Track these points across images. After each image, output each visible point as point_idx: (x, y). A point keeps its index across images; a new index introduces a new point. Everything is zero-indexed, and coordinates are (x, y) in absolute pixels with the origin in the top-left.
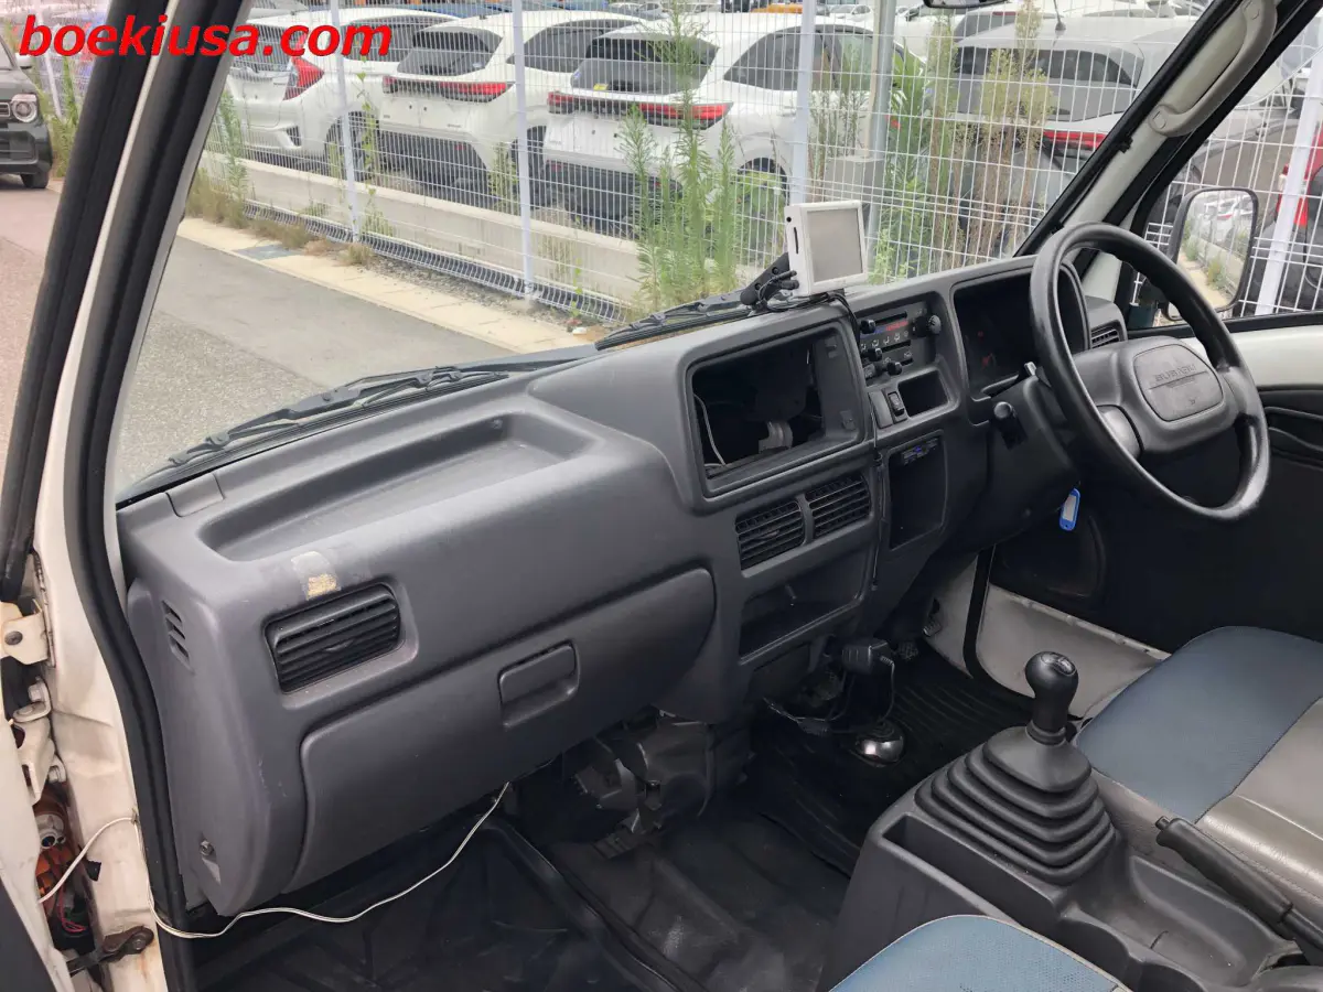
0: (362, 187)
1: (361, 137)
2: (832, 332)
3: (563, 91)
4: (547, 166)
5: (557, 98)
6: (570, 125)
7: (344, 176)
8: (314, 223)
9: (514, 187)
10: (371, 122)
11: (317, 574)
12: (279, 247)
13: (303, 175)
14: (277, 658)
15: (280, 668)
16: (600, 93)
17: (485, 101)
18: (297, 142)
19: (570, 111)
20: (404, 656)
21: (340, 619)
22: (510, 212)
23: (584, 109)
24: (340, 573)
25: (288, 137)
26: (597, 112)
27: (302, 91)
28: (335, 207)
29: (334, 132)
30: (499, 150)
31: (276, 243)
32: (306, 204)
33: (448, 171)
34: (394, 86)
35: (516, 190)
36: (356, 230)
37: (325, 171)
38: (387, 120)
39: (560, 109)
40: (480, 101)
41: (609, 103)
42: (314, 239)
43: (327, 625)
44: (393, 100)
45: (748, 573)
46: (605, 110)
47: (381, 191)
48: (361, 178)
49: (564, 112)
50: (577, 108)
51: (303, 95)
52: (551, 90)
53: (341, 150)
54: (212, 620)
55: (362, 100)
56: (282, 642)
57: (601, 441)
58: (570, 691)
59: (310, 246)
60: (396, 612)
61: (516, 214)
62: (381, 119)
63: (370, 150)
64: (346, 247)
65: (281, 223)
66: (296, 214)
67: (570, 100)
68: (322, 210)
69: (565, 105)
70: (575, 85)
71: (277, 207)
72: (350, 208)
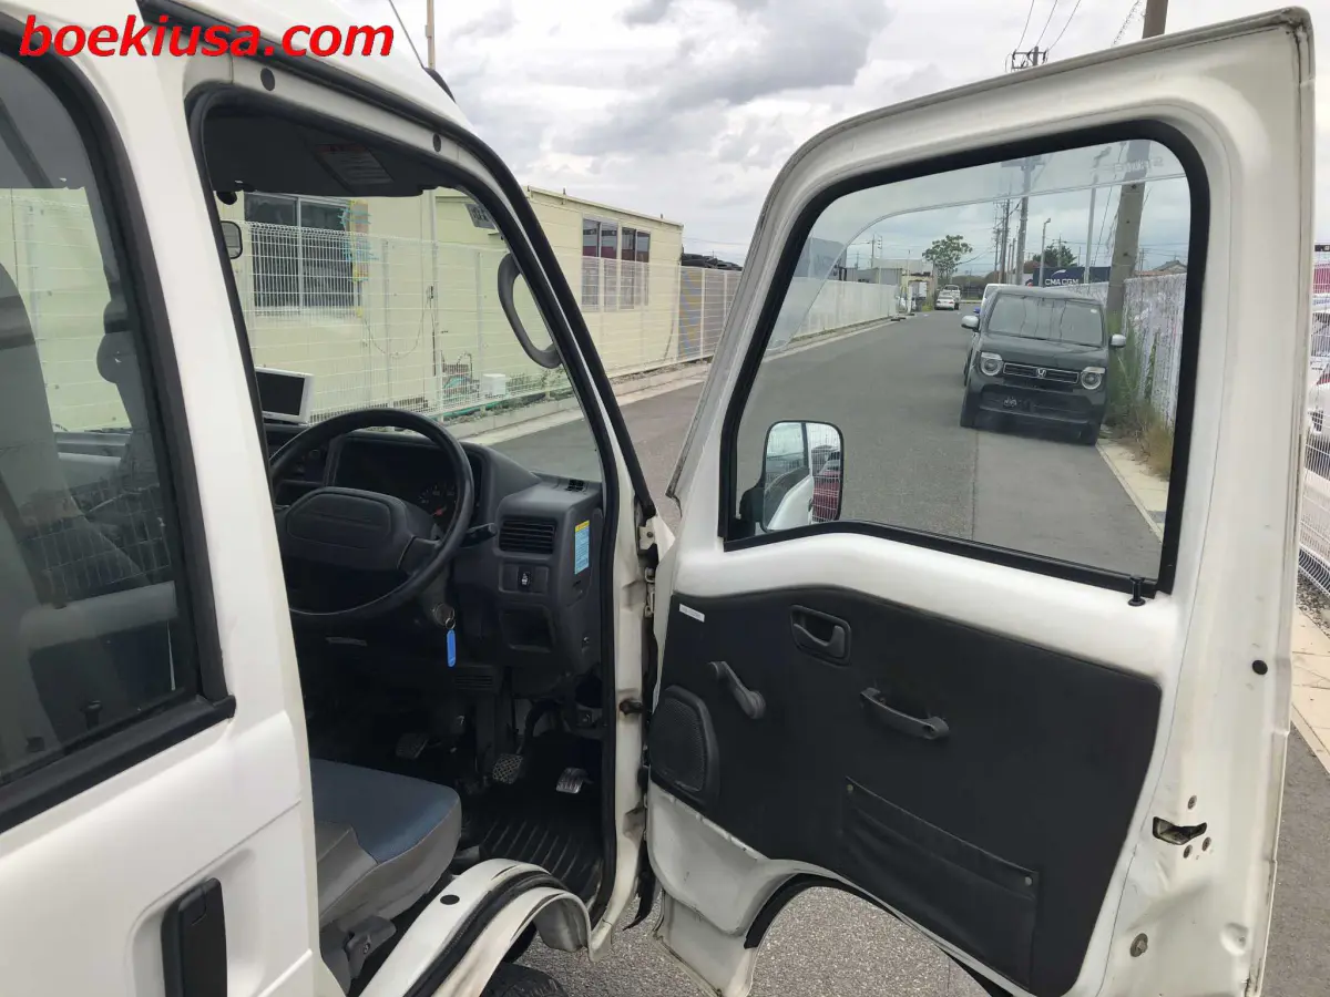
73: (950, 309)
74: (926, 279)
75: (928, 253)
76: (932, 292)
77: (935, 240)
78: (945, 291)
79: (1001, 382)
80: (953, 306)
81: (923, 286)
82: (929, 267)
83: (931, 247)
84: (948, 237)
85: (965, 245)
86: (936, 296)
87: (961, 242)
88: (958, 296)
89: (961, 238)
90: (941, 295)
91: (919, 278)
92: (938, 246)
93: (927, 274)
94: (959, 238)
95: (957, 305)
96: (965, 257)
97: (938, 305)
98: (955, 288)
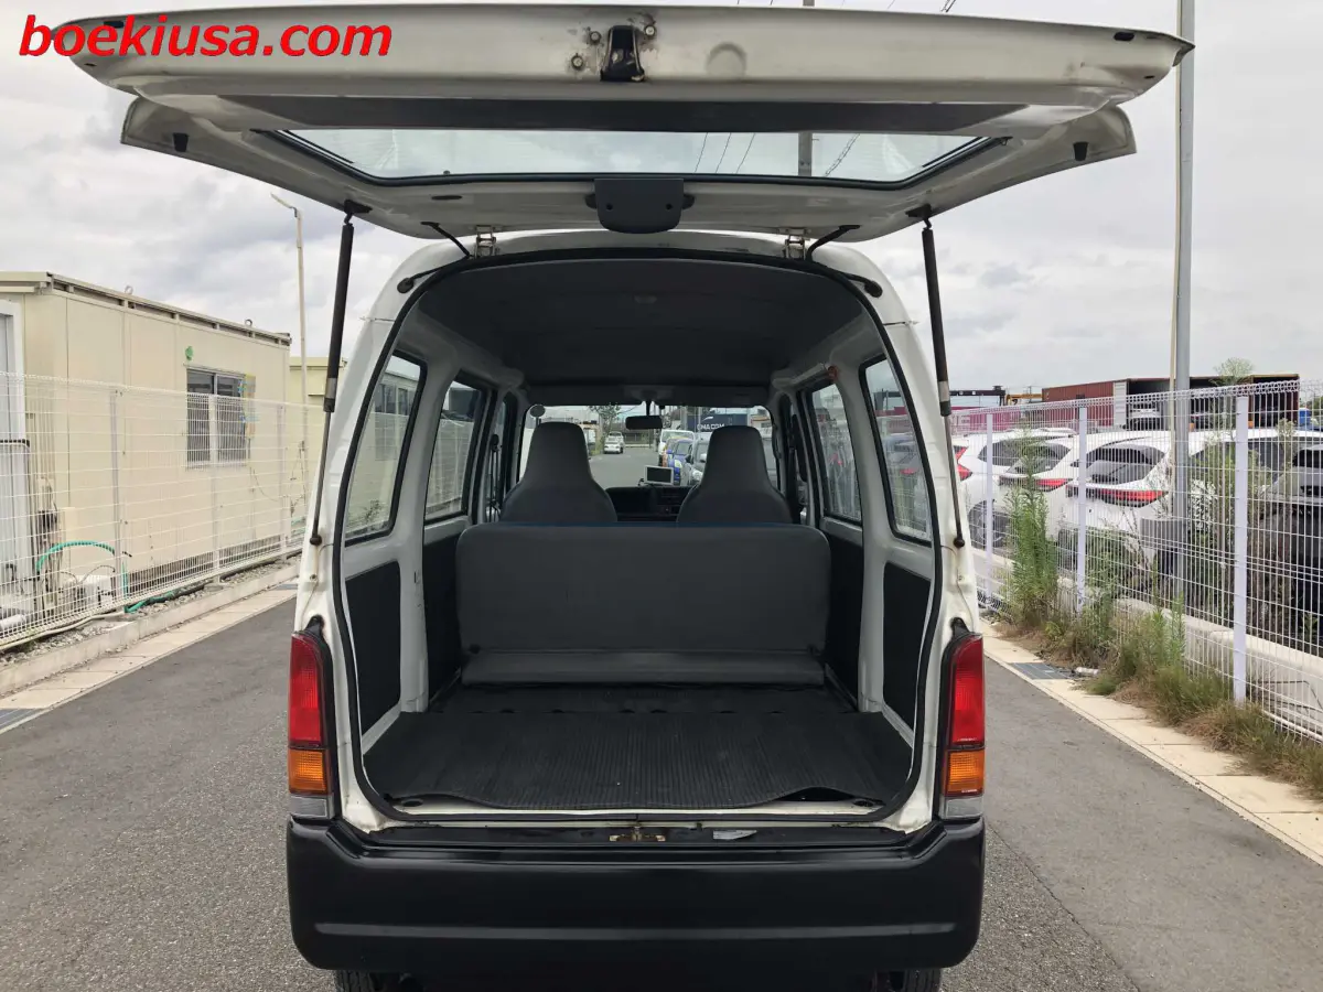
73: (617, 453)
74: (593, 426)
76: (599, 438)
78: (610, 437)
80: (618, 450)
81: (592, 433)
82: (595, 416)
86: (603, 442)
88: (622, 441)
90: (607, 441)
91: (588, 426)
93: (594, 422)
95: (622, 449)
97: (606, 449)
98: (619, 435)
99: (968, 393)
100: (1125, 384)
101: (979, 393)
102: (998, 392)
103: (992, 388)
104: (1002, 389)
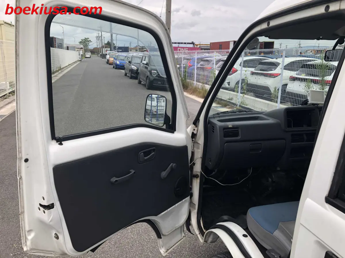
0: (241, 95)
1: (243, 84)
2: (314, 110)
3: (294, 76)
4: (287, 93)
5: (292, 77)
6: (294, 83)
7: (238, 93)
8: (229, 102)
9: (277, 97)
10: (246, 81)
11: (230, 125)
12: (221, 106)
13: (229, 92)
14: (224, 133)
15: (224, 134)
16: (303, 76)
17: (274, 77)
18: (229, 85)
19: (295, 80)
20: (239, 138)
21: (232, 131)
22: (275, 102)
23: (298, 80)
24: (233, 126)
25: (227, 84)
26: (301, 81)
27: (233, 74)
28: (235, 99)
29: (237, 83)
30: (275, 88)
31: (220, 105)
32: (228, 98)
33: (262, 92)
34: (253, 73)
35: (277, 98)
36: (238, 104)
37: (234, 91)
38: (250, 81)
39: (292, 80)
40: (273, 77)
41: (305, 79)
42: (229, 105)
43: (230, 131)
44: (252, 76)
45: (292, 143)
46: (304, 80)
47: (246, 96)
48: (241, 93)
49: (293, 80)
50: (296, 80)
51: (232, 75)
52: (291, 75)
53: (238, 87)
54: (218, 127)
55: (245, 76)
56: (225, 131)
57: (271, 119)
58: (260, 151)
59: (228, 107)
60: (238, 132)
61: (276, 103)
62: (248, 80)
63: (245, 87)
64: (236, 107)
65: (222, 102)
66: (226, 100)
67: (295, 78)
68: (232, 99)
69: (293, 79)
70: (297, 74)
71: (222, 98)
72: (238, 99)
73: (89, 58)
74: (82, 49)
75: (80, 42)
77: (82, 39)
78: (86, 53)
79: (157, 78)
80: (90, 57)
81: (81, 51)
82: (82, 46)
83: (81, 41)
84: (85, 38)
85: (90, 40)
86: (85, 54)
87: (89, 39)
88: (90, 54)
89: (89, 38)
90: (86, 54)
91: (80, 49)
92: (83, 41)
93: (82, 48)
94: (88, 38)
96: (90, 44)
97: (86, 56)
98: (89, 52)
99: (185, 43)
100: (233, 42)
101: (188, 43)
102: (193, 43)
103: (191, 42)
104: (194, 42)
